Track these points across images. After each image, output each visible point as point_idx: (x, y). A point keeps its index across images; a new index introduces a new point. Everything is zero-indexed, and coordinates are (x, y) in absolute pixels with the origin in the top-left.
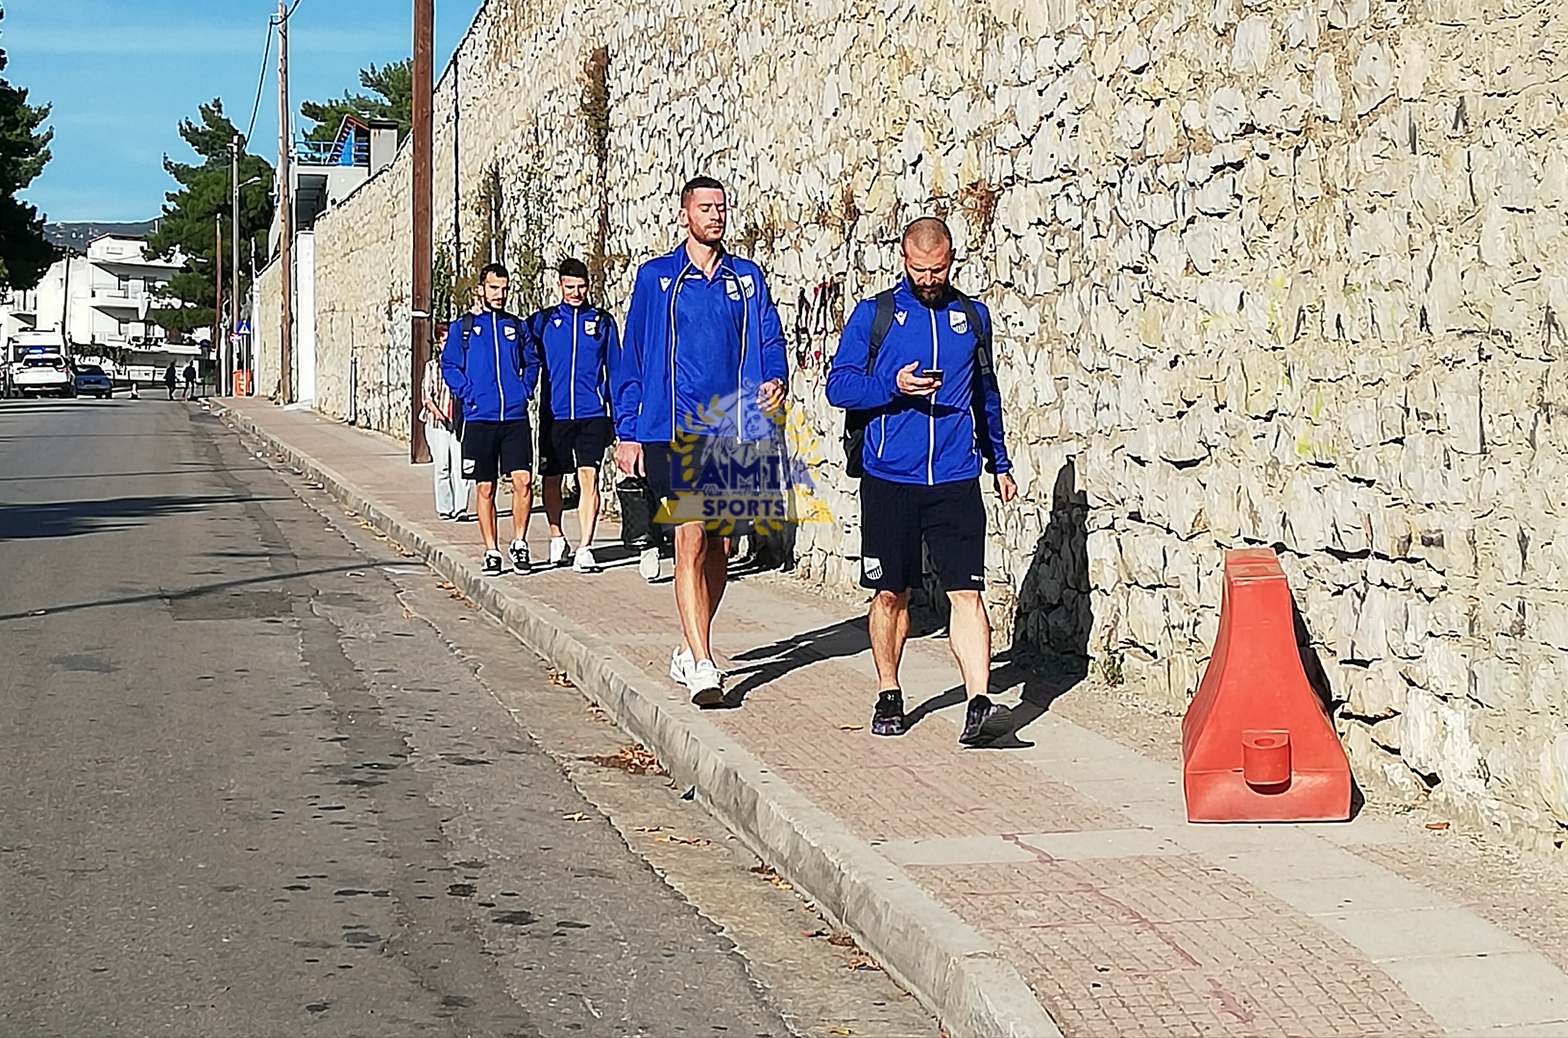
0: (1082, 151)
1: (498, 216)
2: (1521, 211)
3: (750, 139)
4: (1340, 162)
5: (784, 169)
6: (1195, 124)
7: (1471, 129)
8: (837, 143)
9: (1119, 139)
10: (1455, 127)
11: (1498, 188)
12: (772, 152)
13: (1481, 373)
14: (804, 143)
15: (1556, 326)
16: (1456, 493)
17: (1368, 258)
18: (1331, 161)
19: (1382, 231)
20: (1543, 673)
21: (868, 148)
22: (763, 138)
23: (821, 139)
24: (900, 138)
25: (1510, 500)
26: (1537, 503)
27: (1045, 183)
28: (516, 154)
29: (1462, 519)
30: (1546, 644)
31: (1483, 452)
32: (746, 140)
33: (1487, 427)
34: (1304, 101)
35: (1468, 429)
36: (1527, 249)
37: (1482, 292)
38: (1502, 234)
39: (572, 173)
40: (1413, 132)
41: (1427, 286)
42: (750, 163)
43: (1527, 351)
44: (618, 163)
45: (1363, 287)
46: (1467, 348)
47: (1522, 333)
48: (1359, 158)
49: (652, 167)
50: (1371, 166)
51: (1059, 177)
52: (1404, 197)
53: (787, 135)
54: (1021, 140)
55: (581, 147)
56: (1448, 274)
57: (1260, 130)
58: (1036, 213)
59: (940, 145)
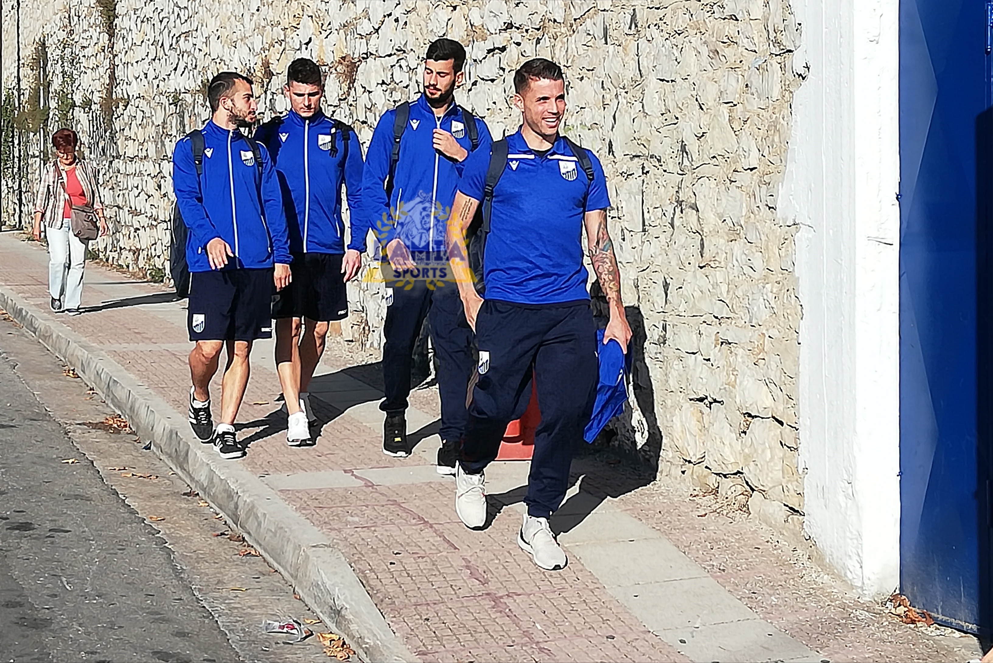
0: (409, 38)
1: (44, 71)
2: (668, 81)
3: (205, 25)
4: (563, 49)
5: (226, 45)
6: (477, 22)
7: (639, 29)
8: (259, 29)
9: (432, 31)
10: (630, 28)
11: (655, 67)
12: (219, 33)
13: (643, 181)
14: (238, 28)
15: (687, 153)
16: (628, 256)
17: (578, 109)
18: (557, 48)
19: (587, 92)
20: (676, 367)
21: (278, 33)
22: (212, 25)
23: (249, 26)
24: (298, 27)
25: (659, 260)
26: (674, 263)
27: (387, 58)
28: (57, 31)
29: (631, 272)
30: (678, 349)
31: (644, 230)
32: (202, 26)
33: (646, 215)
34: (542, 10)
35: (635, 216)
36: (671, 105)
37: (645, 132)
38: (656, 95)
39: (92, 44)
40: (606, 30)
41: (613, 127)
42: (205, 41)
43: (670, 168)
44: (121, 39)
45: (575, 127)
46: (635, 166)
47: (667, 157)
48: (574, 46)
49: (142, 42)
50: (581, 52)
51: (395, 54)
52: (600, 71)
53: (228, 23)
54: (373, 30)
55: (98, 28)
56: (624, 120)
57: (516, 27)
58: (381, 77)
59: (322, 32)
